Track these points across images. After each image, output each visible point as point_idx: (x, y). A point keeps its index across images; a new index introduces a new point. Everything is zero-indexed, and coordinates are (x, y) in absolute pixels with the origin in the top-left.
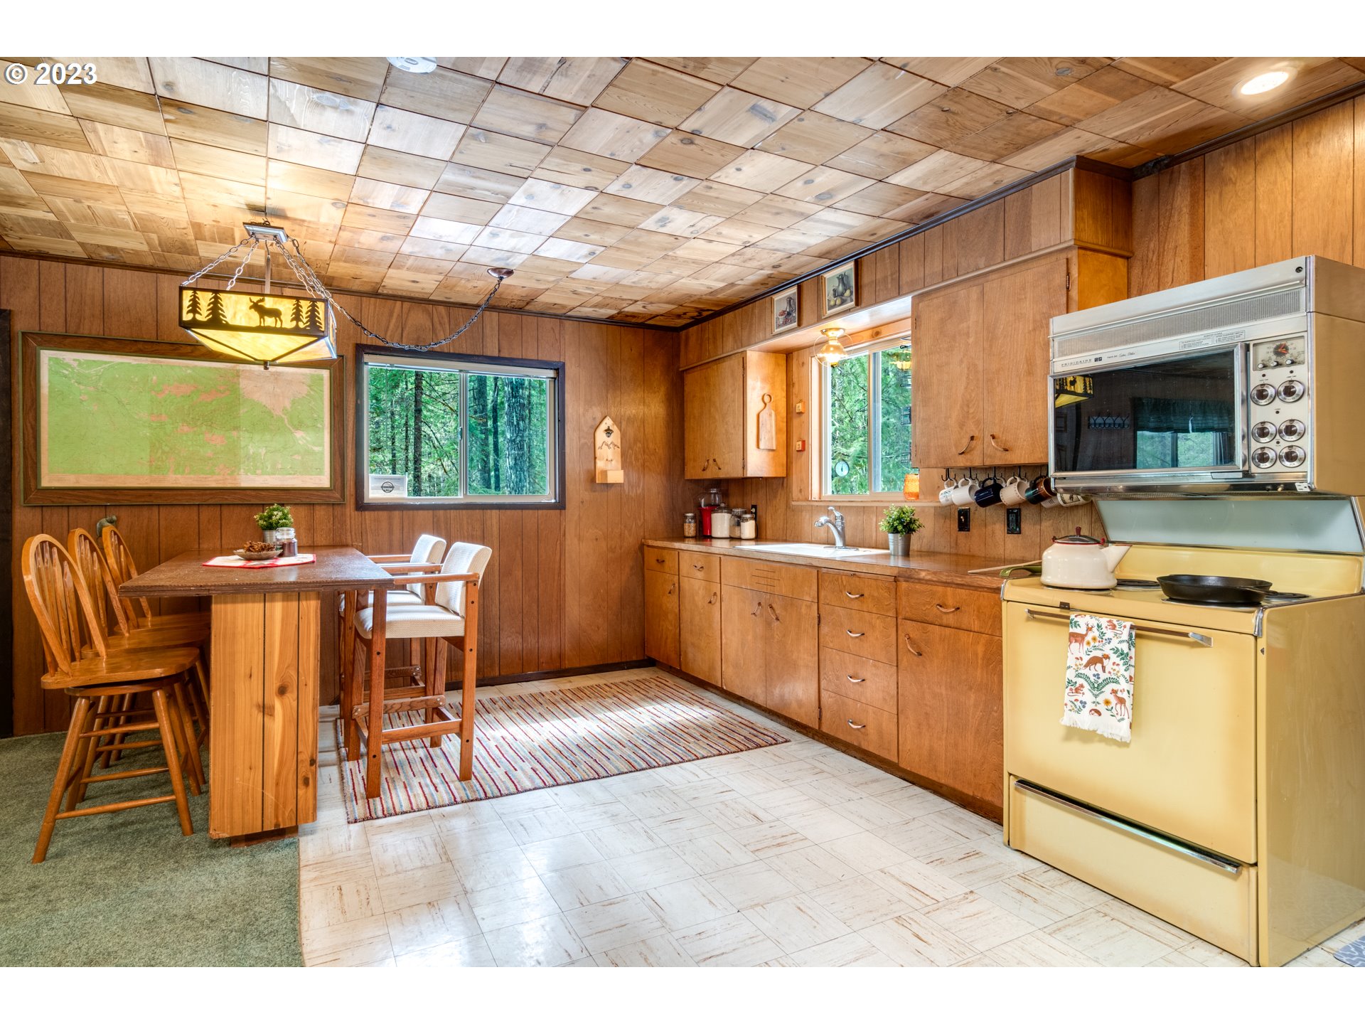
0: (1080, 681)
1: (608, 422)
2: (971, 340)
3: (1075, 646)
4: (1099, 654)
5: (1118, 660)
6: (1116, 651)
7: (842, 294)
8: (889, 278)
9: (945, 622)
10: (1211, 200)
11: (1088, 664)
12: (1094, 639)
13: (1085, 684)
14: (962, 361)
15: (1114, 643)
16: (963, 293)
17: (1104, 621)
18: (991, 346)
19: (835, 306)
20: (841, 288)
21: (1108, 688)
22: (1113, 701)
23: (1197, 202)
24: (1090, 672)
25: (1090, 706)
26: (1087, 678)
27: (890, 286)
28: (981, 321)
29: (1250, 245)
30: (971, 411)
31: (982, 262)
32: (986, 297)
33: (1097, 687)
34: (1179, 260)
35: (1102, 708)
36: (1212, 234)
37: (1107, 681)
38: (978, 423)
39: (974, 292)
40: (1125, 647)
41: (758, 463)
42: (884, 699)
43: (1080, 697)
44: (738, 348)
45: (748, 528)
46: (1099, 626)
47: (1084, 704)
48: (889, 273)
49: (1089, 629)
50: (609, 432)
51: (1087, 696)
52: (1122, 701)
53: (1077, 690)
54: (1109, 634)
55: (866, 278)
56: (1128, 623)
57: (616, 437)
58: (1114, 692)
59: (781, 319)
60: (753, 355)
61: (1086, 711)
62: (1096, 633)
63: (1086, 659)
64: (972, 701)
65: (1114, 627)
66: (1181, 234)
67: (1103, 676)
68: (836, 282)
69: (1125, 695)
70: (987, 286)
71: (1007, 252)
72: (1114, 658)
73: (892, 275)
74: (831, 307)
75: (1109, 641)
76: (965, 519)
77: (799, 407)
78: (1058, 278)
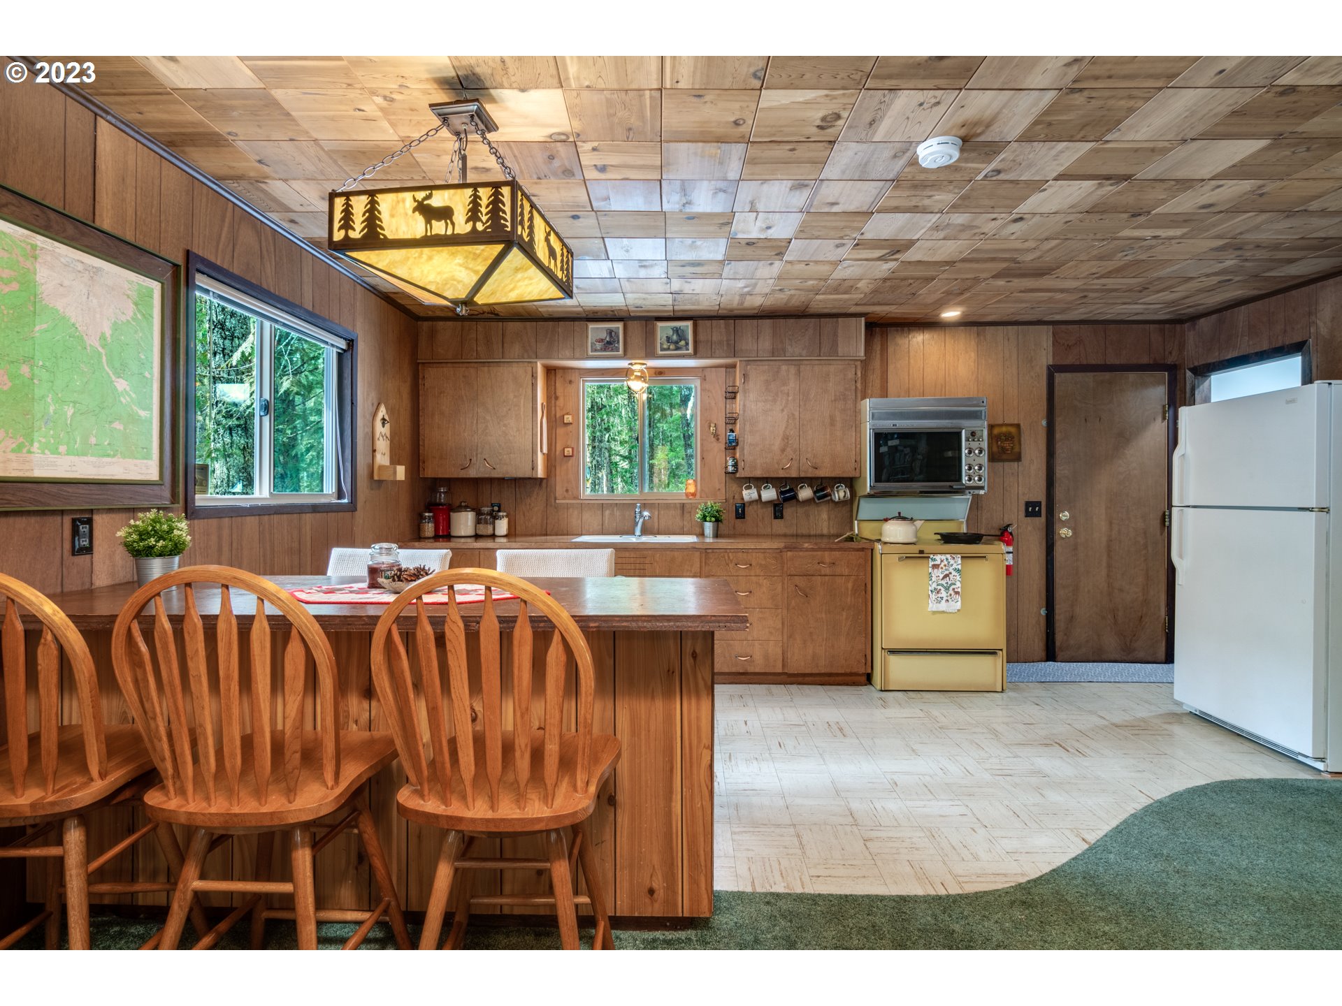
0: (939, 587)
2: (790, 398)
3: (936, 570)
4: (947, 572)
5: (956, 574)
6: (955, 569)
7: (676, 343)
8: (725, 343)
9: (823, 573)
10: (890, 350)
11: (943, 579)
12: (945, 566)
13: (942, 589)
14: (783, 410)
15: (955, 566)
16: (784, 368)
17: (948, 556)
18: (805, 405)
19: (668, 349)
20: (675, 337)
21: (951, 589)
22: (953, 593)
23: (884, 349)
24: (943, 582)
25: (945, 598)
26: (942, 585)
27: (725, 348)
28: (798, 388)
29: (907, 377)
30: (790, 442)
31: (804, 353)
32: (801, 374)
33: (947, 589)
35: (949, 598)
36: (891, 368)
37: (951, 585)
38: (795, 451)
39: (793, 369)
40: (960, 567)
41: (540, 468)
42: (771, 633)
43: (940, 595)
44: (529, 358)
46: (947, 559)
47: (942, 598)
48: (725, 339)
49: (942, 561)
51: (943, 594)
52: (957, 593)
53: (938, 593)
54: (952, 562)
55: (701, 337)
56: (959, 556)
57: (389, 428)
58: (954, 589)
59: (599, 346)
60: (539, 366)
61: (943, 601)
62: (946, 562)
63: (941, 576)
64: (844, 617)
65: (954, 558)
67: (950, 583)
68: (670, 333)
69: (959, 590)
70: (802, 368)
71: (823, 350)
72: (954, 573)
73: (727, 341)
74: (662, 349)
75: (952, 565)
76: (741, 512)
77: (568, 419)
78: (850, 375)
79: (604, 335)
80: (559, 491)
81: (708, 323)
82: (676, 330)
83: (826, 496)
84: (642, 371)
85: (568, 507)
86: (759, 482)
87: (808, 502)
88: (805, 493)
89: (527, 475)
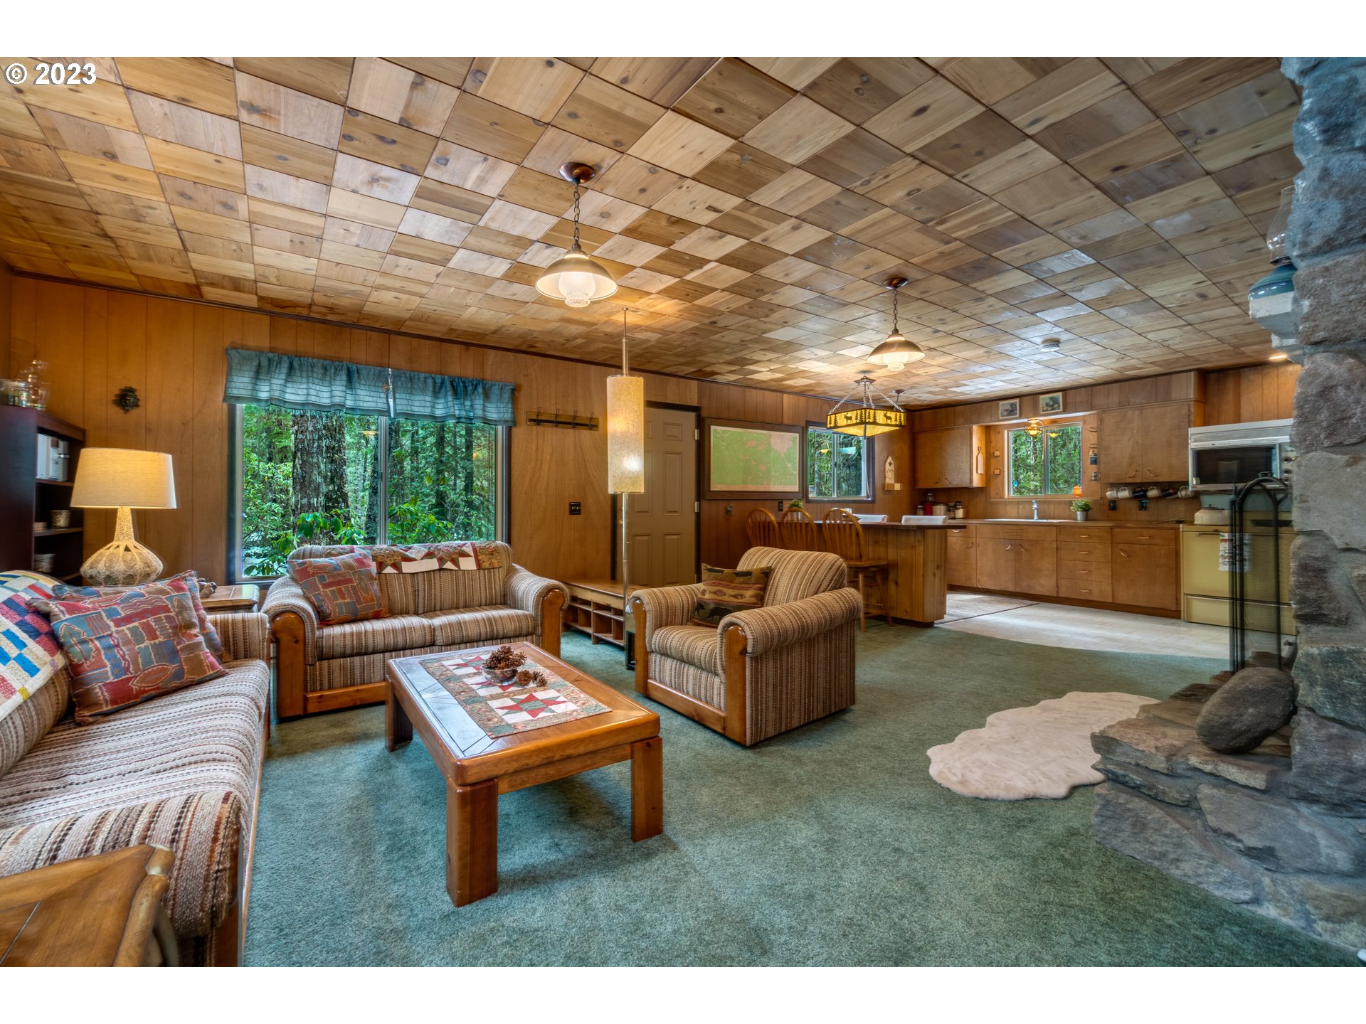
0: (1226, 555)
1: (890, 459)
2: (1135, 432)
3: (1224, 543)
7: (1053, 406)
8: (1086, 402)
9: (1142, 542)
10: (1244, 385)
13: (1229, 556)
14: (1130, 439)
16: (1130, 412)
18: (1147, 435)
19: (1048, 410)
20: (1051, 403)
24: (1230, 551)
27: (1085, 405)
28: (1141, 424)
30: (1136, 460)
31: (1145, 401)
32: (1144, 415)
34: (1228, 408)
36: (1244, 400)
38: (1139, 465)
39: (1137, 413)
41: (977, 482)
42: (1103, 577)
44: (966, 424)
45: (960, 513)
48: (1084, 400)
50: (890, 464)
55: (1069, 400)
57: (892, 467)
59: (1005, 413)
60: (975, 428)
66: (1230, 397)
68: (1048, 401)
70: (1144, 411)
71: (1159, 398)
73: (1088, 401)
74: (1045, 411)
76: (1113, 505)
77: (997, 453)
78: (1185, 411)
79: (1008, 407)
80: (993, 493)
81: (1073, 391)
82: (1052, 399)
83: (1171, 495)
84: (1038, 424)
85: (998, 503)
86: (1117, 486)
87: (1157, 498)
88: (1153, 493)
89: (968, 486)
